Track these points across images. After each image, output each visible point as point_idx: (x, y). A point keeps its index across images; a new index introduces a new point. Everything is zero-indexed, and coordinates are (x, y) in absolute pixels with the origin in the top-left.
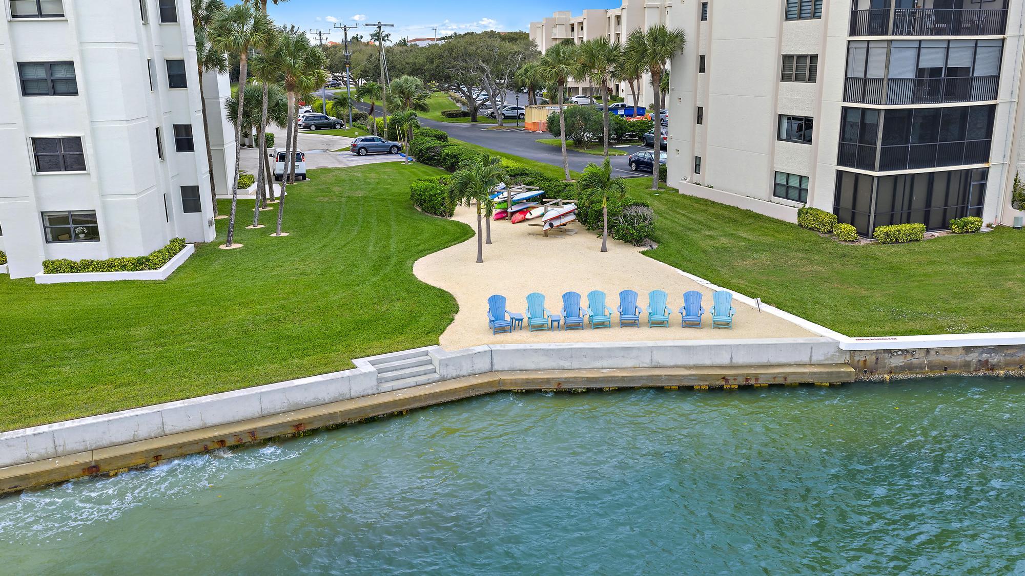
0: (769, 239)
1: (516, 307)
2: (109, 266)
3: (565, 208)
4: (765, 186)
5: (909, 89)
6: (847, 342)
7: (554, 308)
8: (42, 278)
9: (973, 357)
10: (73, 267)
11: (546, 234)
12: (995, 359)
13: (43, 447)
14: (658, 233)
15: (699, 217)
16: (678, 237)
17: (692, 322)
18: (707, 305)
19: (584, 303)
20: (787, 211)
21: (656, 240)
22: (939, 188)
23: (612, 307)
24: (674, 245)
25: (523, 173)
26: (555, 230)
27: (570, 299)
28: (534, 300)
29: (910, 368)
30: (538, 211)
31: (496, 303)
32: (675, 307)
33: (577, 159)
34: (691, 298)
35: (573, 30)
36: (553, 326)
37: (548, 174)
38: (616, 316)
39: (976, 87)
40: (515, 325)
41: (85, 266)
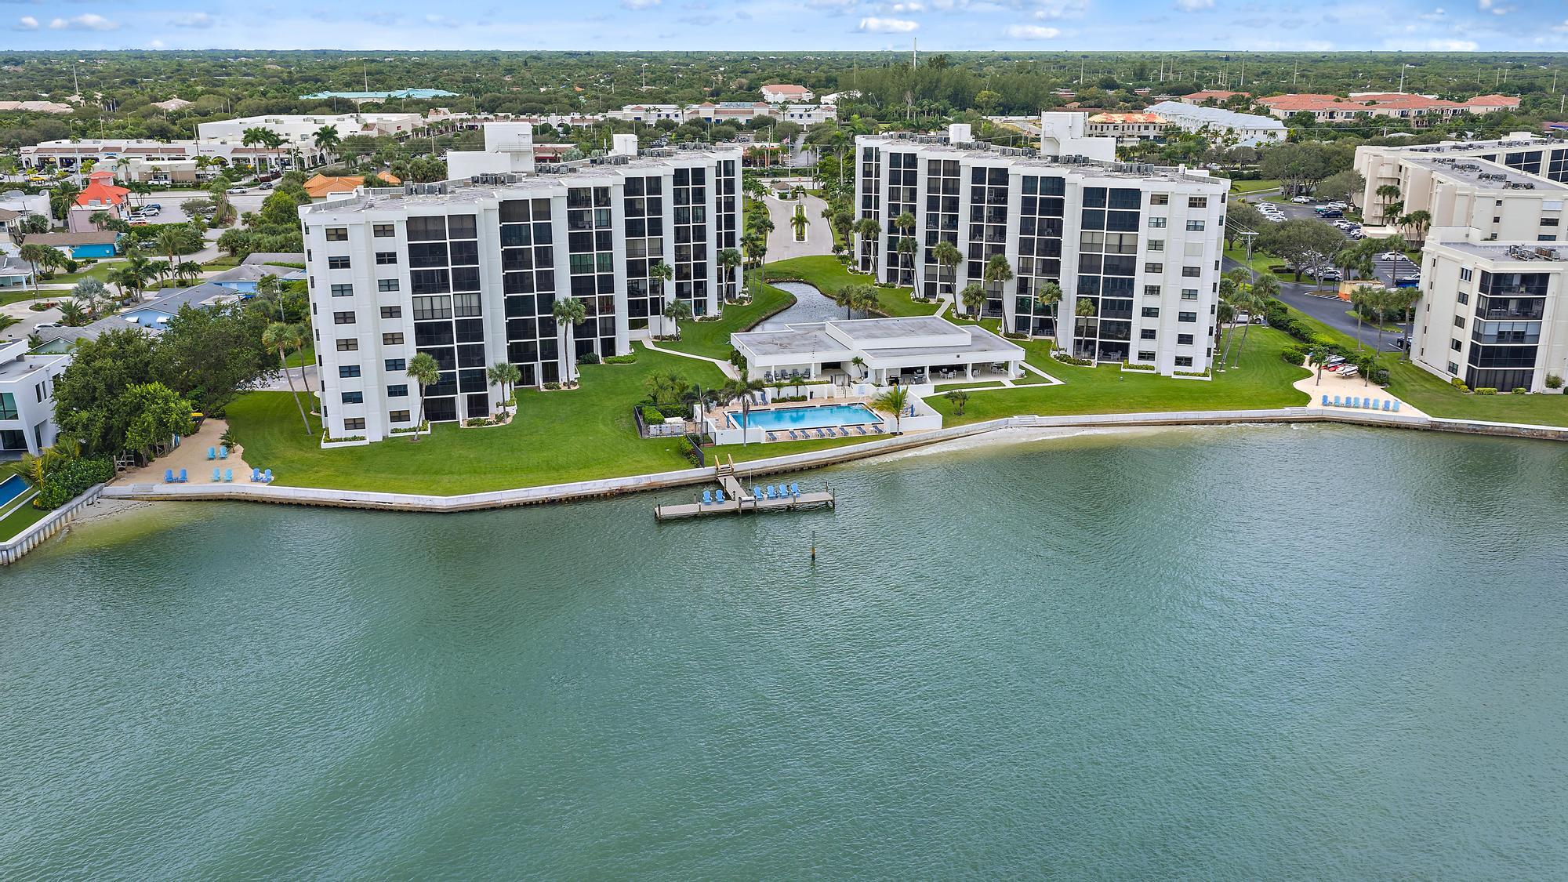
0: (1435, 388)
1: (1331, 399)
2: (1191, 375)
3: (1351, 369)
4: (1444, 367)
5: (1495, 339)
6: (1430, 418)
7: (1343, 401)
8: (1174, 377)
9: (1470, 427)
10: (1183, 374)
11: (1343, 378)
12: (1478, 428)
13: (1218, 416)
14: (1390, 381)
15: (1414, 377)
16: (1400, 384)
17: (1386, 408)
18: (1391, 405)
19: (1352, 400)
20: (1448, 378)
21: (1389, 384)
22: (1517, 375)
23: (1362, 402)
24: (1397, 386)
25: (1336, 347)
26: (1347, 377)
27: (1348, 399)
28: (1337, 398)
29: (1450, 428)
30: (1341, 368)
31: (1325, 398)
32: (1381, 404)
33: (1368, 333)
34: (1387, 403)
35: (1400, 171)
36: (1342, 406)
37: (1348, 349)
38: (1362, 405)
39: (1527, 339)
40: (1330, 404)
41: (1187, 374)
